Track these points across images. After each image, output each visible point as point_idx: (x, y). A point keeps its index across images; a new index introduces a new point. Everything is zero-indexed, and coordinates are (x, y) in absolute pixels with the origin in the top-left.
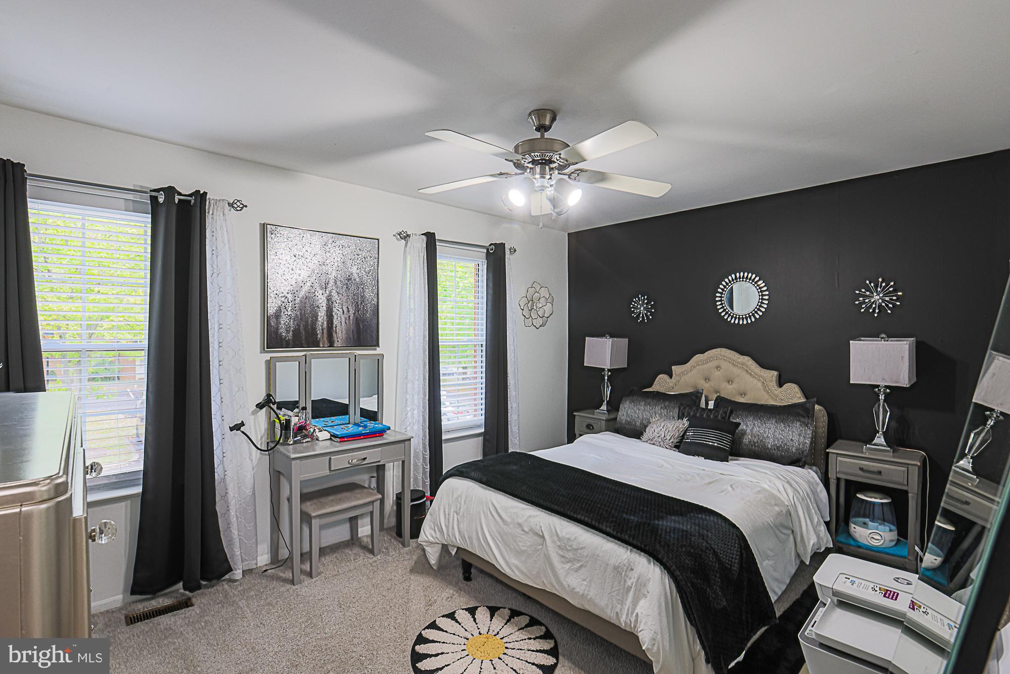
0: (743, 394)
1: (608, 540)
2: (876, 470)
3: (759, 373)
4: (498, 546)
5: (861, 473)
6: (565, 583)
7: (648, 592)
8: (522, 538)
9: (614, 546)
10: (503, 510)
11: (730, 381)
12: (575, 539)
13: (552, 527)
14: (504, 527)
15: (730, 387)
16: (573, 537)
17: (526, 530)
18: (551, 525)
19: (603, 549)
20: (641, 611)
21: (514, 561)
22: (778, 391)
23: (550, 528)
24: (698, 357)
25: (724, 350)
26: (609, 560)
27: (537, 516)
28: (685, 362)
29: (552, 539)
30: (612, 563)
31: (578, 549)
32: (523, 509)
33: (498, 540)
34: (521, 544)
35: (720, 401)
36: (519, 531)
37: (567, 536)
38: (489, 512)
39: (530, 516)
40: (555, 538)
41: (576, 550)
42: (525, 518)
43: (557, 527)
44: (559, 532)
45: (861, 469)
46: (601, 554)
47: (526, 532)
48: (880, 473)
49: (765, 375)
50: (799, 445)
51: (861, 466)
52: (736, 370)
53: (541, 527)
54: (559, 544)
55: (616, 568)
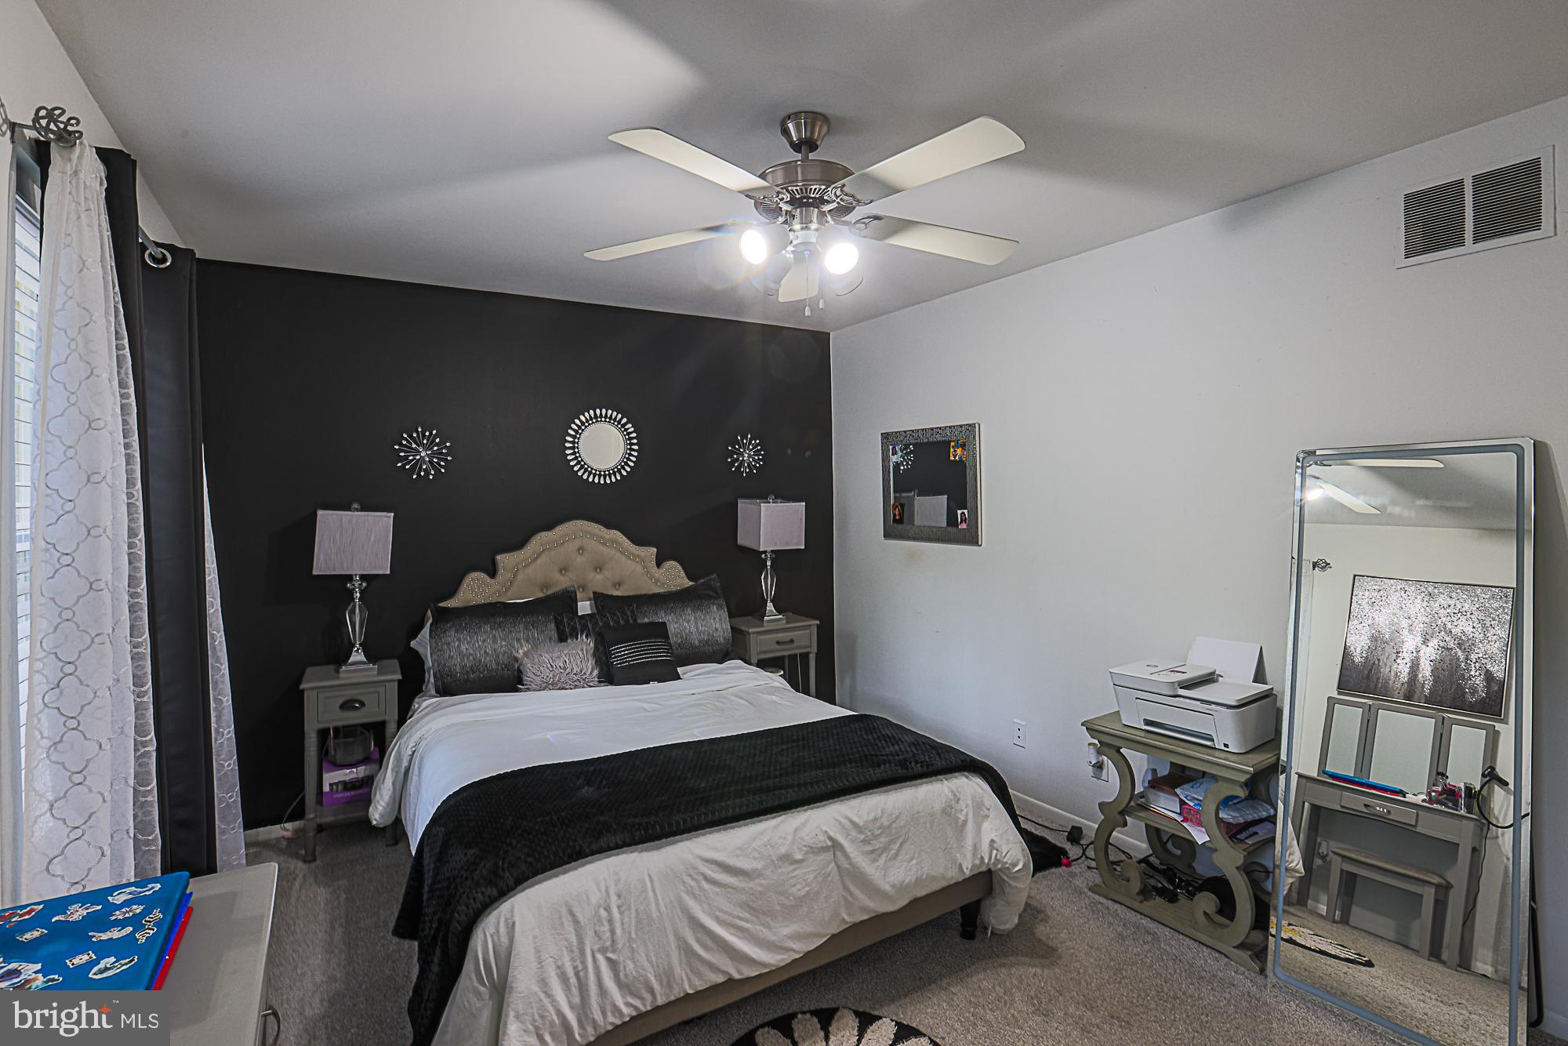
0: (618, 584)
1: (916, 786)
2: (788, 639)
3: (636, 552)
4: (746, 930)
5: (778, 647)
6: (887, 888)
7: (989, 810)
8: (794, 877)
9: (927, 787)
10: (737, 856)
11: (599, 568)
12: (882, 813)
13: (844, 821)
14: (751, 884)
15: (599, 577)
16: (880, 811)
17: (799, 857)
18: (839, 819)
19: (920, 799)
20: (993, 835)
21: (785, 930)
22: (658, 573)
23: (840, 823)
24: (543, 537)
25: (580, 523)
26: (932, 808)
27: (807, 821)
28: (519, 545)
29: (850, 837)
30: (938, 808)
31: (891, 824)
32: (775, 827)
33: (741, 919)
34: (794, 890)
35: (599, 599)
36: (786, 868)
37: (870, 818)
38: (704, 884)
39: (796, 830)
40: (854, 833)
41: (889, 826)
42: (790, 838)
43: (850, 815)
44: (856, 820)
45: (778, 643)
46: (921, 808)
47: (802, 861)
48: (792, 641)
49: (643, 554)
50: (724, 633)
51: (778, 639)
52: (605, 550)
53: (826, 832)
54: (862, 837)
55: (944, 811)
